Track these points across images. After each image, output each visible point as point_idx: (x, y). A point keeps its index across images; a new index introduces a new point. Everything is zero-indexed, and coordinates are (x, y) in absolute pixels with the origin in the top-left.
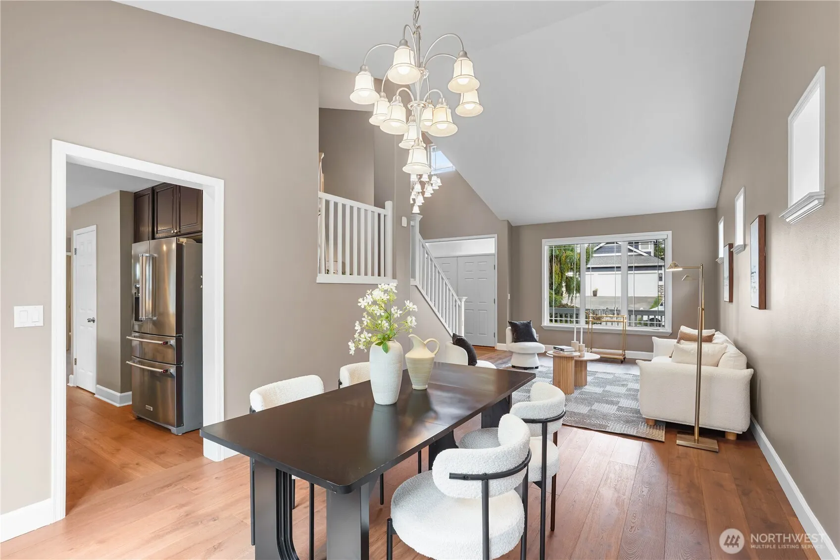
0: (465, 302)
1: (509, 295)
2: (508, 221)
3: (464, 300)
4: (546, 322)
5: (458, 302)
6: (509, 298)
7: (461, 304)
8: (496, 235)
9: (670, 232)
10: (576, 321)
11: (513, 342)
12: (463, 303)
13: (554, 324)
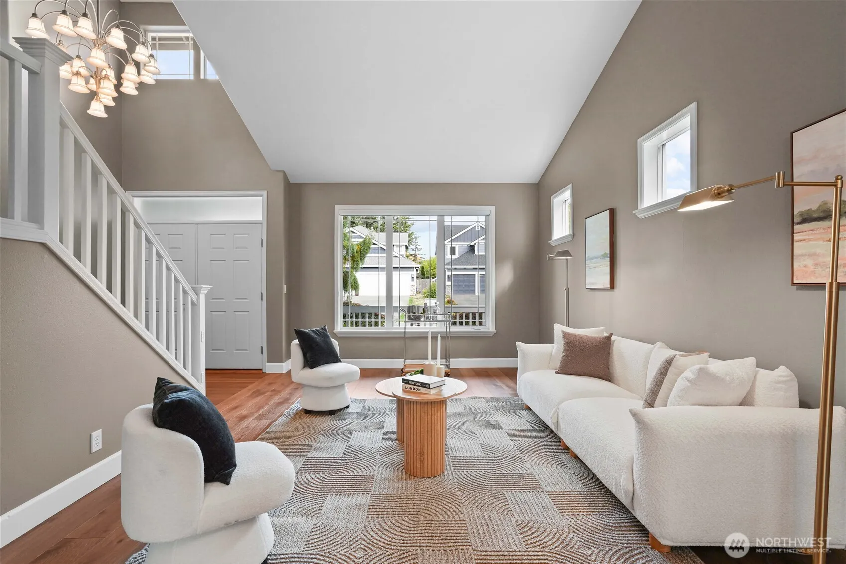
0: (206, 295)
1: (285, 286)
2: (284, 172)
3: (204, 291)
4: (339, 327)
5: (192, 295)
6: (285, 292)
7: (198, 299)
8: (265, 193)
9: (493, 207)
10: (369, 322)
11: (304, 366)
12: (202, 298)
13: (350, 329)
